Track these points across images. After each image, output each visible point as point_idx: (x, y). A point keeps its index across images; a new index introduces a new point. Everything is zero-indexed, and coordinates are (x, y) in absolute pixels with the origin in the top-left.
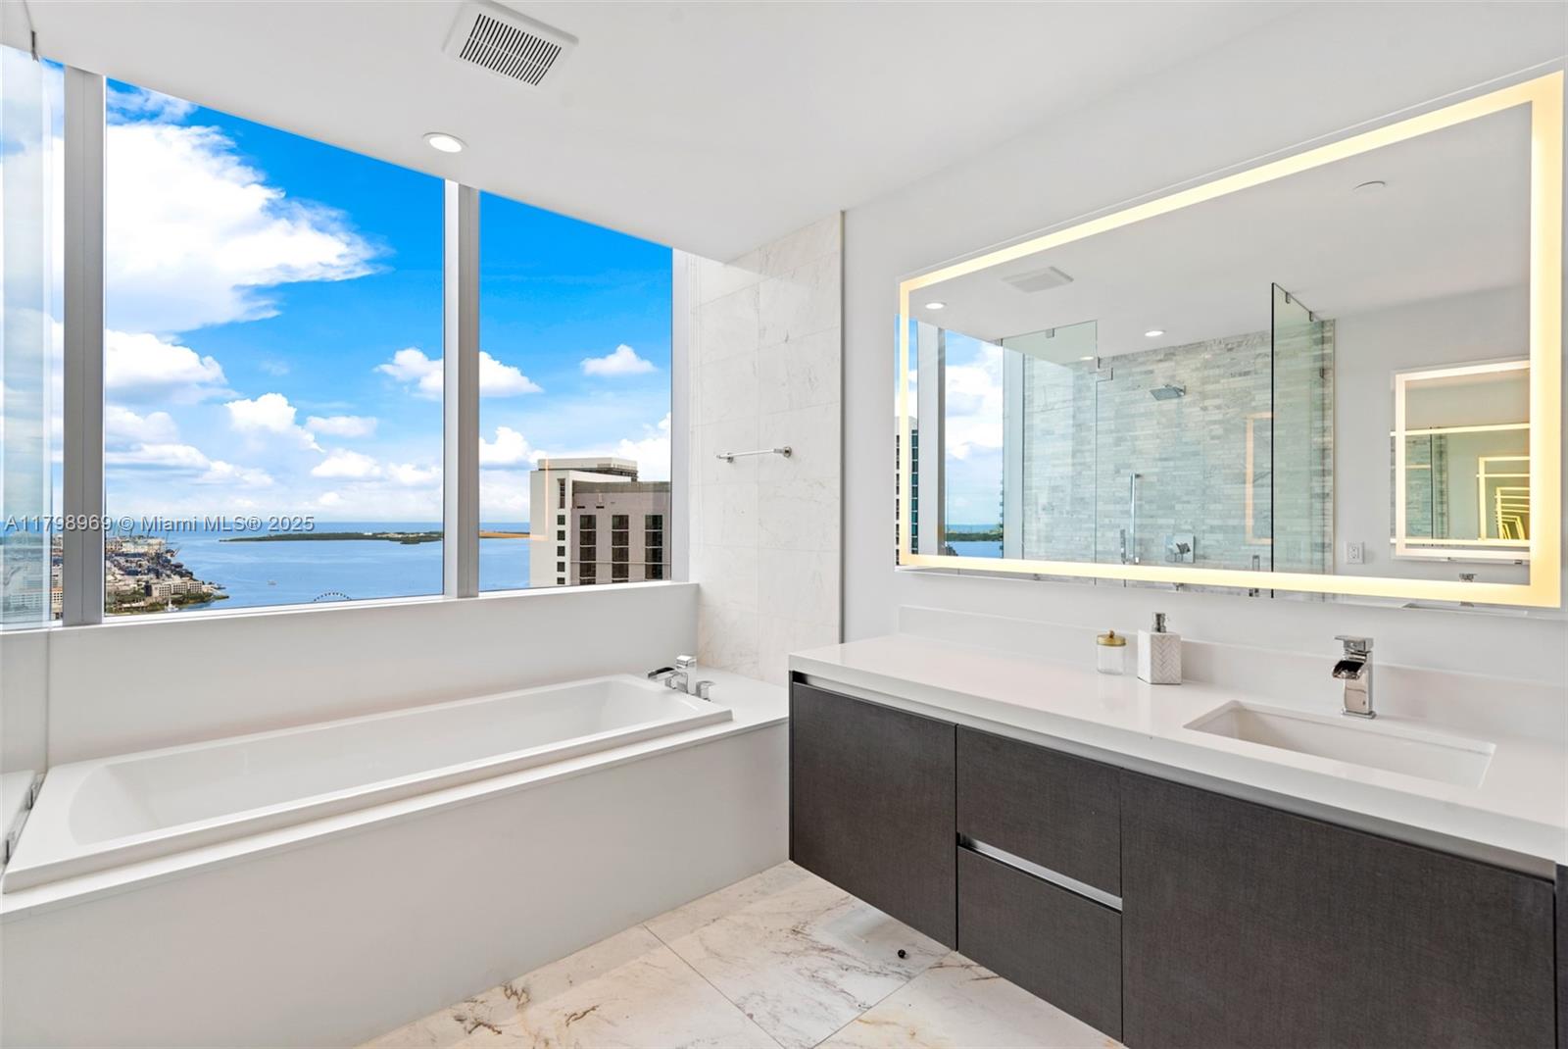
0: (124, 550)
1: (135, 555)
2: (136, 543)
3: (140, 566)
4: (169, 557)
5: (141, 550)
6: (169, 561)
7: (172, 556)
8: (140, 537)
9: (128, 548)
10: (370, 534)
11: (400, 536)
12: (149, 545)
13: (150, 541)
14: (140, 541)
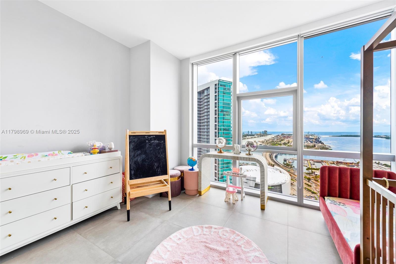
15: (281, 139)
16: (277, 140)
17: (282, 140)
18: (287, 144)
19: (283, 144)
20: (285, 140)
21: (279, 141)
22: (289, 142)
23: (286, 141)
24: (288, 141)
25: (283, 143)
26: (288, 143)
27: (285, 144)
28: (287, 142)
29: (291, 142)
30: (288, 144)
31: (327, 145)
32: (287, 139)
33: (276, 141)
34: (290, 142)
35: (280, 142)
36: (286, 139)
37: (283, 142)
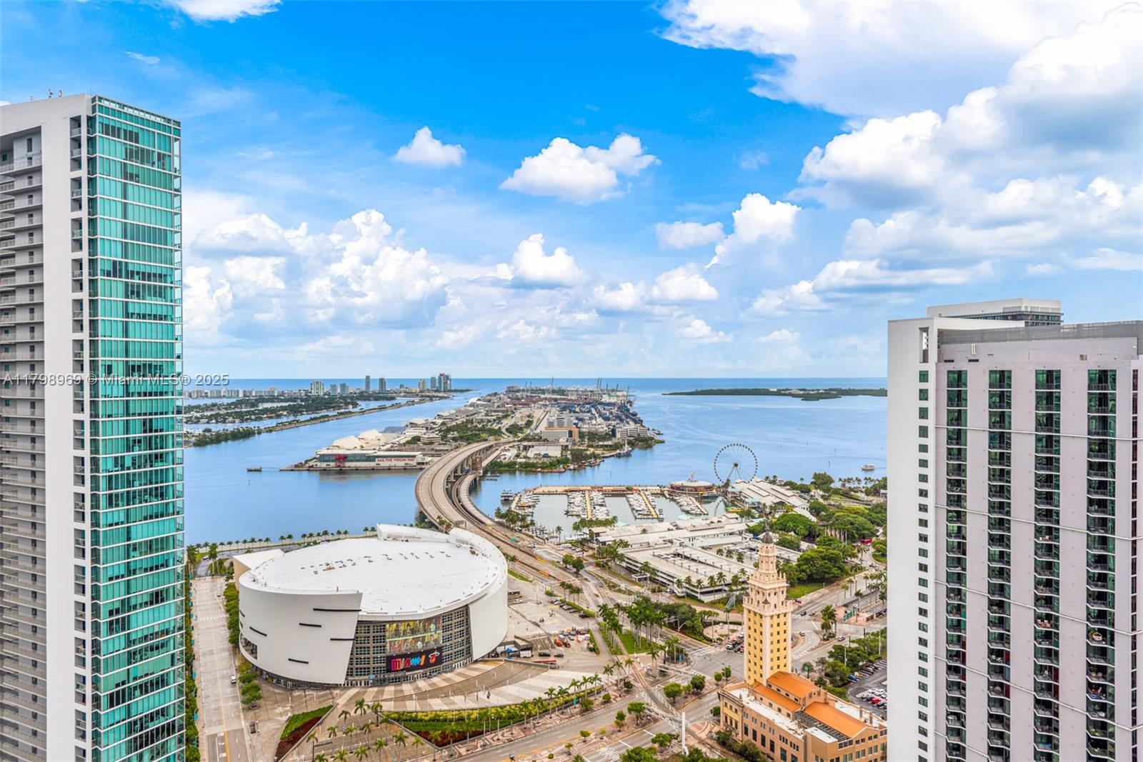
0: (603, 400)
1: (609, 404)
2: (610, 395)
3: (611, 413)
4: (629, 407)
5: (613, 400)
6: (628, 410)
7: (631, 405)
8: (613, 390)
9: (606, 399)
10: (775, 390)
11: (802, 392)
12: (617, 396)
13: (618, 394)
14: (613, 394)
15: (503, 411)
16: (487, 415)
17: (506, 417)
18: (521, 429)
19: (507, 430)
20: (518, 415)
21: (494, 420)
22: (532, 422)
23: (519, 417)
24: (527, 419)
25: (507, 426)
26: (526, 424)
27: (514, 430)
28: (523, 423)
29: (539, 419)
30: (525, 430)
31: (651, 429)
32: (525, 411)
33: (482, 421)
34: (535, 420)
35: (498, 423)
36: (523, 410)
37: (507, 423)
